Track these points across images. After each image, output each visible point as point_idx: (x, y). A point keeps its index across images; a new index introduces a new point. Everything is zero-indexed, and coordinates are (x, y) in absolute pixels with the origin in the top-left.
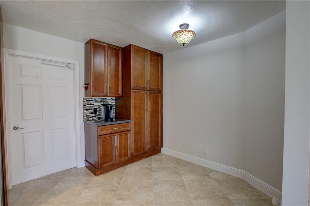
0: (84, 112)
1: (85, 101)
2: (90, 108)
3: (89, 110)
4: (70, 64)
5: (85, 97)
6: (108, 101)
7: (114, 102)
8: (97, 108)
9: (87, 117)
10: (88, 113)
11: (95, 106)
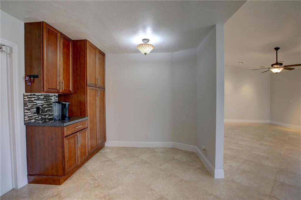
0: (25, 113)
1: (26, 97)
2: (32, 108)
3: (31, 110)
4: (4, 45)
5: (26, 92)
6: (52, 98)
7: (57, 99)
8: (40, 106)
9: (28, 119)
10: (30, 113)
11: (38, 104)
